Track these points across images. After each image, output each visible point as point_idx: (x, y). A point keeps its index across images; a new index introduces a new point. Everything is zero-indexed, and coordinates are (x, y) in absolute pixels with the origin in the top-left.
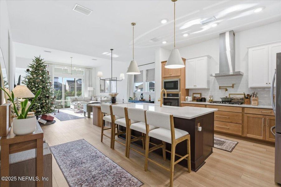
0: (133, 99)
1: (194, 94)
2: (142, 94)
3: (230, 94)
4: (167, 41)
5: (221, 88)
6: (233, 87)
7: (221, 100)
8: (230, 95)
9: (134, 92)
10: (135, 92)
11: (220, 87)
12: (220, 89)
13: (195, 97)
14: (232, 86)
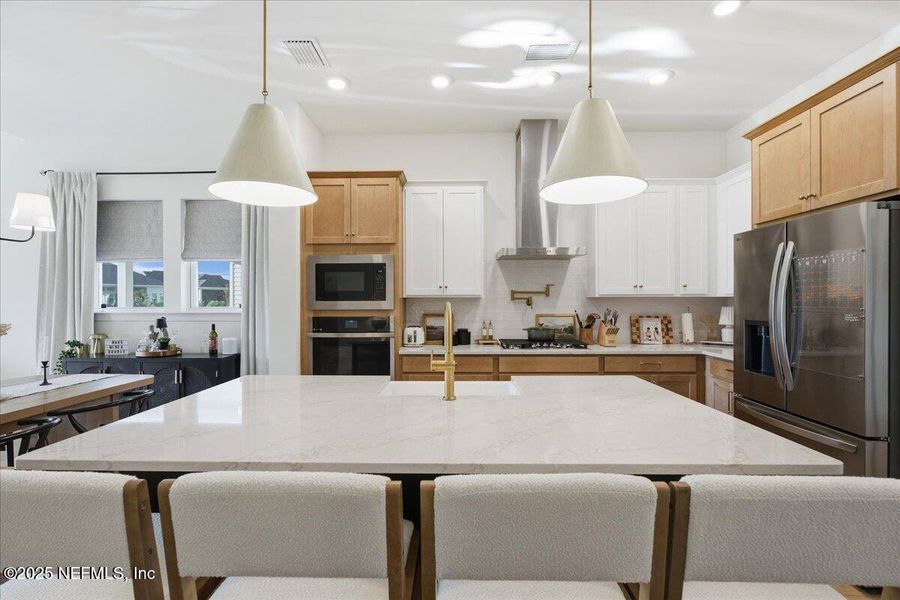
0: (93, 351)
1: (426, 315)
2: (161, 323)
3: (538, 316)
4: (349, 82)
5: (516, 296)
6: (547, 293)
7: (524, 336)
8: (540, 318)
9: (100, 310)
10: (107, 310)
11: (513, 293)
12: (513, 299)
13: (432, 328)
14: (544, 290)
